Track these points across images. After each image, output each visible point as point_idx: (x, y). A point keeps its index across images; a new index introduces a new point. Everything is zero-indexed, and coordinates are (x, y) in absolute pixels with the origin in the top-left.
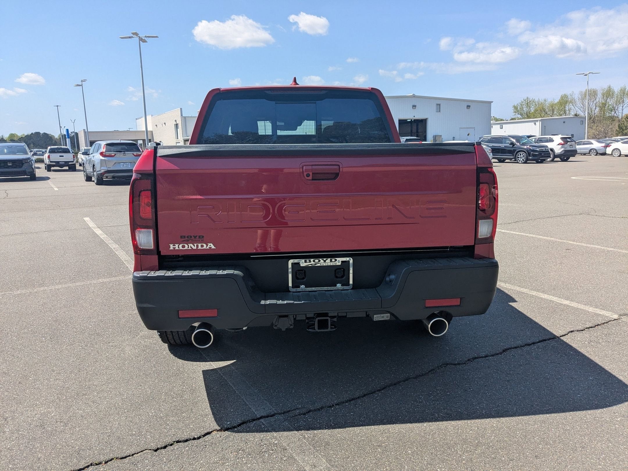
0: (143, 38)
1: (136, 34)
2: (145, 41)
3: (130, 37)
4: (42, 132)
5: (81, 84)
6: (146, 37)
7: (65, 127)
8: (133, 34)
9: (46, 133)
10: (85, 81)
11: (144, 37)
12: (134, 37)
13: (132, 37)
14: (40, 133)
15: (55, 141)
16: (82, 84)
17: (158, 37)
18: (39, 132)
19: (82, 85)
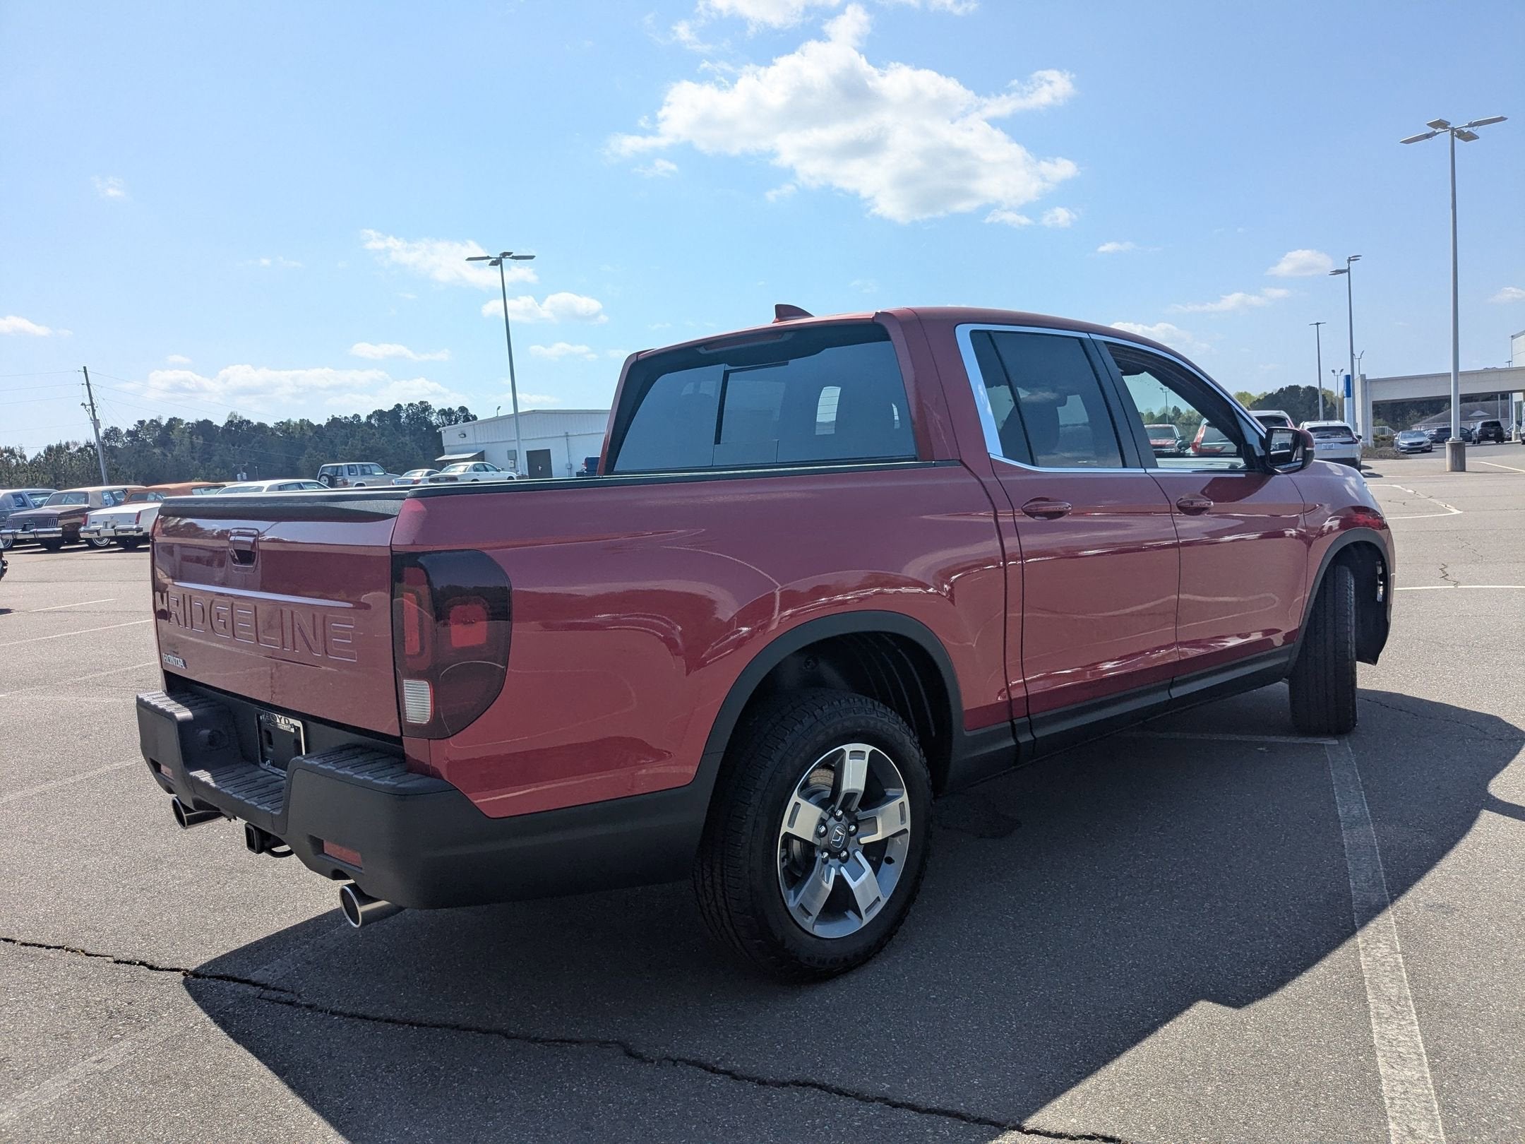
0: (1466, 130)
1: (1441, 124)
2: (1469, 137)
3: (1428, 136)
4: (1303, 386)
5: (1347, 268)
6: (1471, 125)
7: (1342, 370)
8: (1433, 125)
9: (1312, 387)
10: (1356, 258)
11: (1466, 127)
12: (1439, 133)
13: (1434, 134)
14: (1300, 388)
15: (1332, 404)
16: (1349, 268)
17: (1506, 119)
18: (1298, 386)
19: (1348, 271)
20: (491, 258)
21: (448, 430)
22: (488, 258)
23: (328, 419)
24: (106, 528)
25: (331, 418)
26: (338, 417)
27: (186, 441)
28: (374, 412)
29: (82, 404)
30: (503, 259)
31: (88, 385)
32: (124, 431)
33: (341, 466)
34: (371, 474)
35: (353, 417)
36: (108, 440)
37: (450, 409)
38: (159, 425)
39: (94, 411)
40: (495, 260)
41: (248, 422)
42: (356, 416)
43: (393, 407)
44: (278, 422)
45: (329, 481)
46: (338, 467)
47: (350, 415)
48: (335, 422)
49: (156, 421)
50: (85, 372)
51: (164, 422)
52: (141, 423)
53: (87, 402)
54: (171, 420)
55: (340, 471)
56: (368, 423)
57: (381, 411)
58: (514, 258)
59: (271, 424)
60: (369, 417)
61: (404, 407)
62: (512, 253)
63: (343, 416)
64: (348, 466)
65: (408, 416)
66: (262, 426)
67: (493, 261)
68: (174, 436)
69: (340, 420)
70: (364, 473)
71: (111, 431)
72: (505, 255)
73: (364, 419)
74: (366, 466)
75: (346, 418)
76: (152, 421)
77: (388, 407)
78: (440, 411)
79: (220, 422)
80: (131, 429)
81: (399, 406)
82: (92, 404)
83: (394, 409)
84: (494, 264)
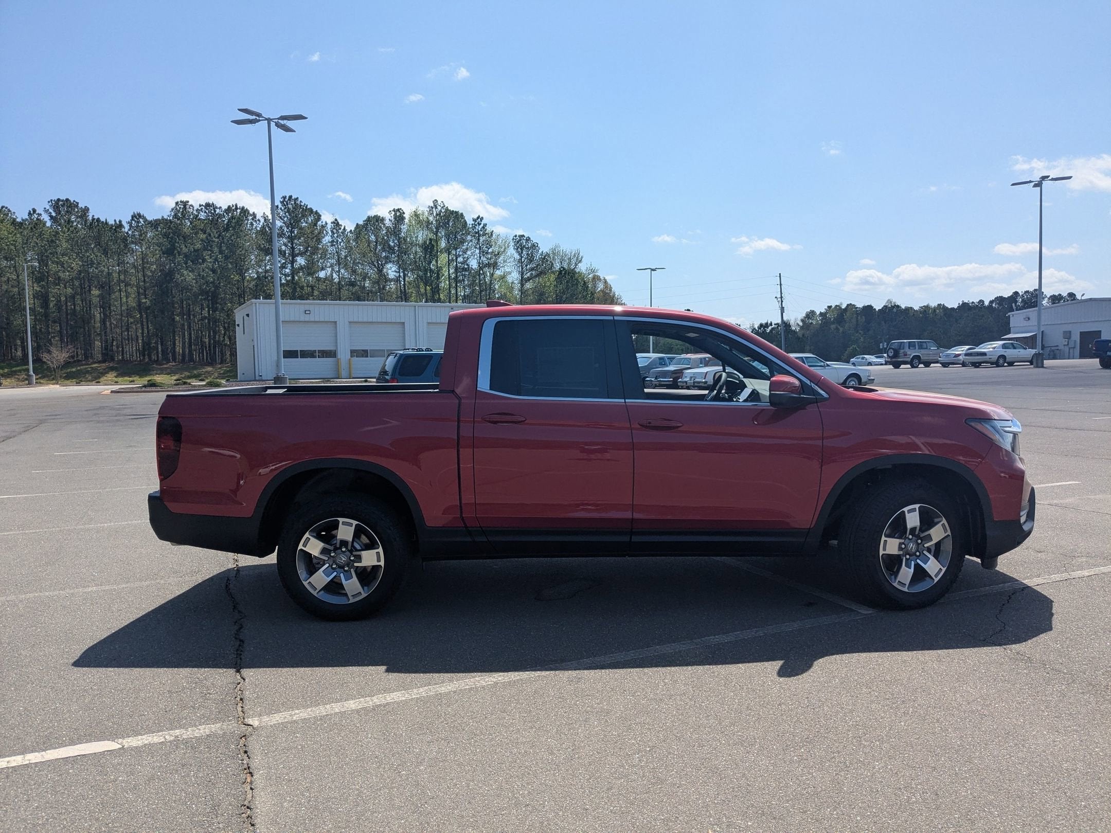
20: (1033, 182)
21: (1016, 314)
22: (1030, 182)
23: (959, 304)
24: (691, 380)
25: (961, 303)
26: (967, 302)
27: (854, 321)
28: (996, 298)
29: (776, 297)
30: (1043, 182)
31: (781, 285)
32: (818, 313)
33: (904, 342)
34: (927, 348)
35: (979, 302)
36: (808, 319)
37: (1060, 295)
38: (841, 308)
39: (782, 301)
40: (1036, 183)
41: (898, 306)
42: (981, 301)
43: (1012, 294)
44: (922, 306)
45: (894, 352)
46: (901, 342)
47: (976, 300)
48: (964, 306)
49: (838, 306)
50: (780, 276)
51: (844, 307)
52: (830, 307)
53: (779, 296)
54: (848, 305)
55: (902, 346)
56: (990, 306)
57: (1001, 297)
58: (1053, 179)
59: (916, 308)
60: (991, 302)
61: (1021, 294)
62: (1049, 176)
63: (971, 301)
64: (909, 342)
65: (1023, 301)
66: (908, 310)
67: (1035, 184)
68: (847, 316)
69: (968, 304)
70: (921, 347)
71: (810, 313)
72: (1044, 178)
73: (987, 303)
74: (923, 342)
75: (973, 302)
76: (836, 306)
77: (1007, 294)
78: (1051, 297)
79: (878, 306)
80: (822, 311)
81: (1016, 293)
82: (781, 297)
83: (1012, 296)
84: (1035, 186)
